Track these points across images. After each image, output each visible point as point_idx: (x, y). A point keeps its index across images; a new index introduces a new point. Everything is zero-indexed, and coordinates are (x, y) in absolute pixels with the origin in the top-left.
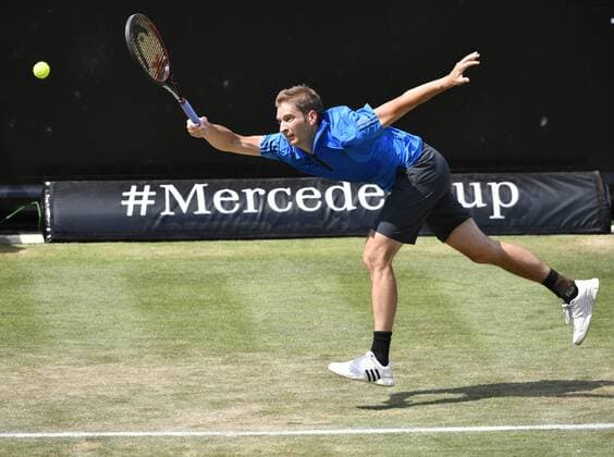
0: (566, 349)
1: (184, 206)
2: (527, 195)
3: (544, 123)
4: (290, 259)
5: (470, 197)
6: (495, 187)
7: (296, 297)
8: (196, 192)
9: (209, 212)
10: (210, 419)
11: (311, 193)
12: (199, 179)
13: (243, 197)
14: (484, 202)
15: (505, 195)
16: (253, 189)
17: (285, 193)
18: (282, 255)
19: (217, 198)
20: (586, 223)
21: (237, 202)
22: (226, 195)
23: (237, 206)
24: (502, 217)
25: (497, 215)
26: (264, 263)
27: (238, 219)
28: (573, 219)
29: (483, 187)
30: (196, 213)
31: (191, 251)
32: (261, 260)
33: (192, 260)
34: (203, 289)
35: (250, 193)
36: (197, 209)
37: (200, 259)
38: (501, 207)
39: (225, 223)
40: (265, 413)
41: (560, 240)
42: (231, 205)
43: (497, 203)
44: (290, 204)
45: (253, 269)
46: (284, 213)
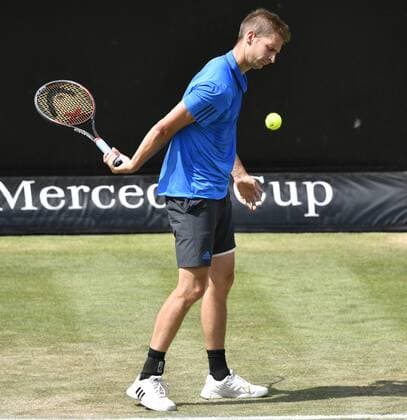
0: (376, 342)
1: (12, 202)
2: (340, 193)
3: (357, 124)
4: (113, 254)
5: (286, 196)
6: (310, 186)
7: (118, 290)
8: (23, 189)
9: (35, 208)
10: (35, 407)
11: (134, 190)
12: (27, 176)
13: (68, 194)
14: (299, 200)
15: (320, 194)
16: (78, 186)
17: (108, 190)
18: (106, 250)
19: (44, 195)
20: (398, 221)
21: (63, 198)
22: (52, 192)
23: (63, 203)
24: (317, 215)
25: (312, 213)
26: (88, 257)
27: (64, 215)
28: (385, 218)
29: (298, 186)
30: (23, 209)
31: (19, 245)
32: (85, 254)
33: (19, 254)
34: (30, 282)
35: (75, 190)
36: (24, 205)
37: (27, 252)
38: (316, 206)
39: (51, 219)
40: (87, 401)
41: (373, 238)
42: (56, 201)
43: (312, 202)
44: (113, 201)
45: (78, 262)
46: (107, 210)
